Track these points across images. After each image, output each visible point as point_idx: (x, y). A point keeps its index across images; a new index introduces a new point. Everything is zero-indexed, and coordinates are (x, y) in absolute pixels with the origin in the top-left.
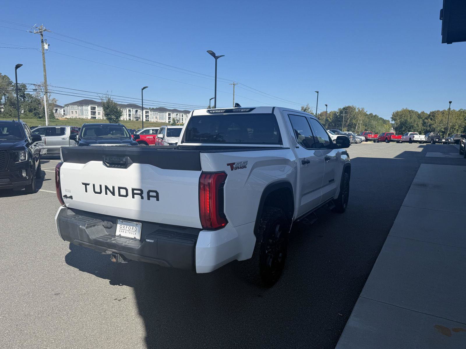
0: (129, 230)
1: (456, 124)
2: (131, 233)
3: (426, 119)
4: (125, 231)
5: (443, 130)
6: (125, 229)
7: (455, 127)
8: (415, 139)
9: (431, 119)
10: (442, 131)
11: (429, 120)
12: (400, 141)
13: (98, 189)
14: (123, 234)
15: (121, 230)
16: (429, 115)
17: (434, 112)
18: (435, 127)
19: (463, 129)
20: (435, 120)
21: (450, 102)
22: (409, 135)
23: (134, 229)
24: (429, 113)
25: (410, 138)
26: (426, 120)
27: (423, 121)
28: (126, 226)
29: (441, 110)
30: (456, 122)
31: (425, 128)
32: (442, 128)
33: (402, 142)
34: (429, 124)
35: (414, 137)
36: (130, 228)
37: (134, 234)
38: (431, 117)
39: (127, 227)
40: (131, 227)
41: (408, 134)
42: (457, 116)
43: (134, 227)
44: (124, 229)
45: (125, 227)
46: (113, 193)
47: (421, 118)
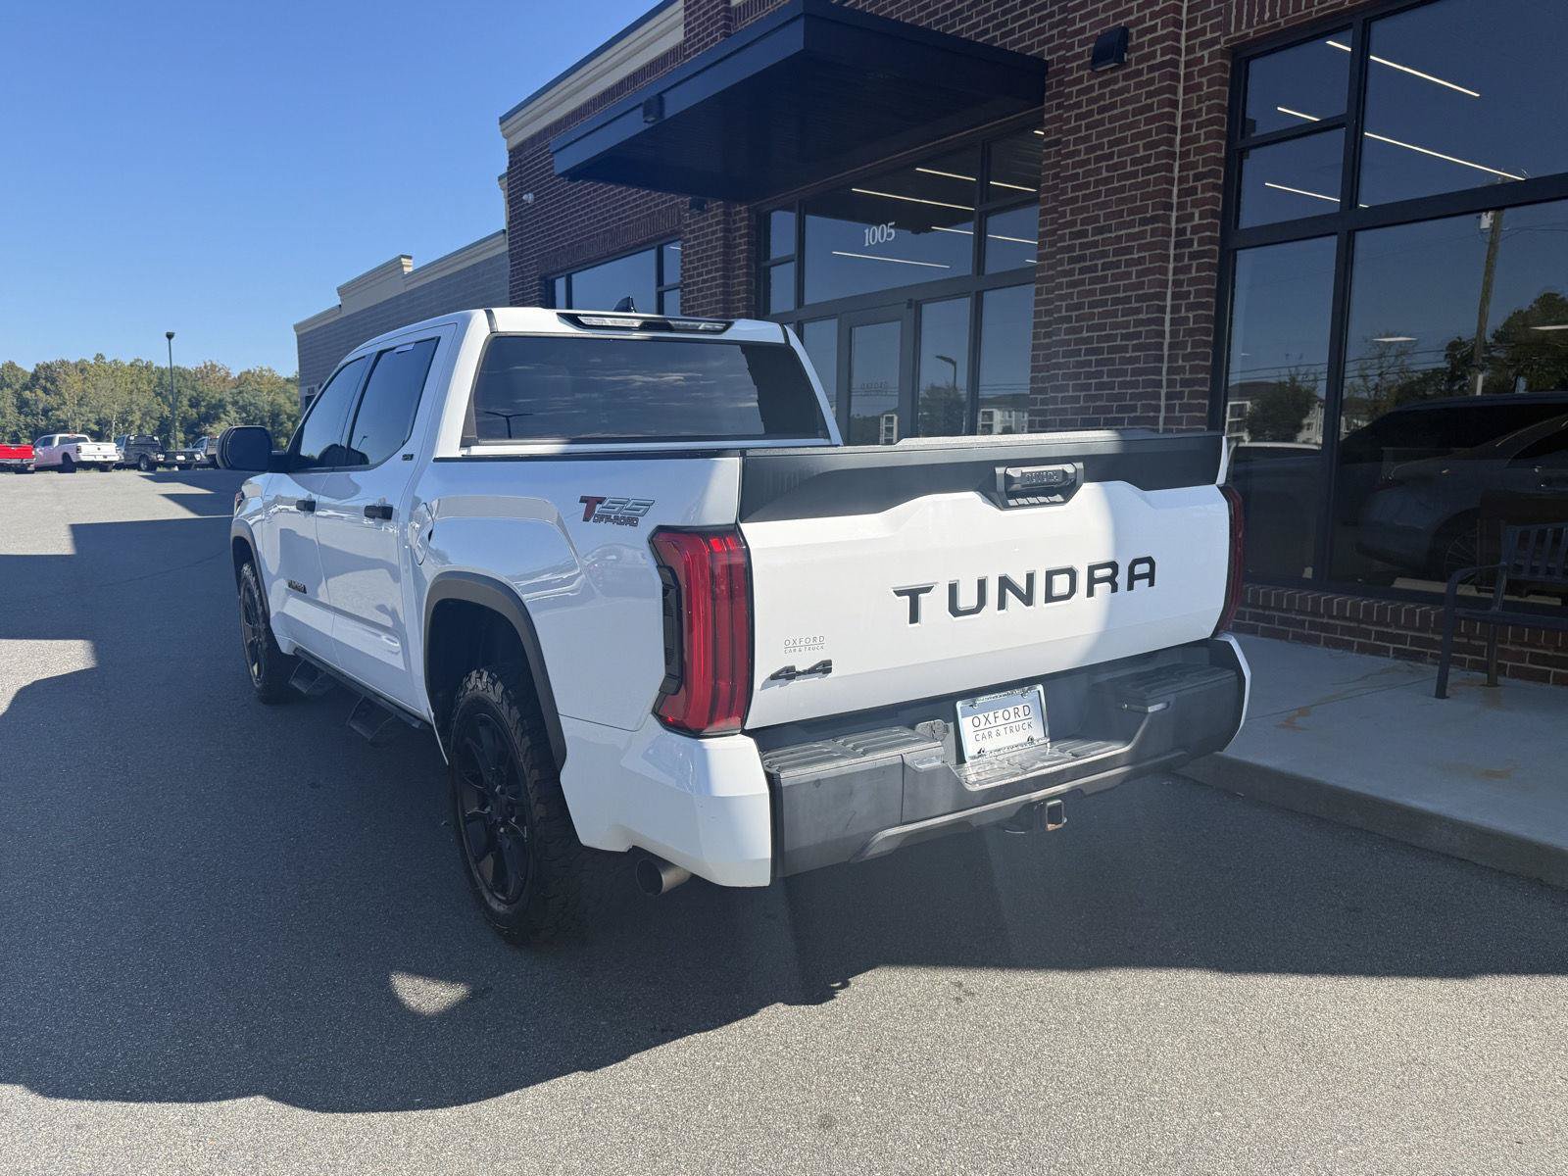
0: (1007, 722)
1: (134, 407)
2: (1014, 729)
3: (26, 387)
4: (994, 731)
5: (96, 428)
6: (993, 724)
7: (130, 418)
8: (84, 458)
9: (46, 391)
10: (89, 429)
11: (40, 393)
12: (29, 464)
13: (967, 598)
14: (989, 745)
15: (980, 733)
16: (35, 377)
17: (48, 367)
18: (65, 418)
19: (158, 423)
20: (60, 394)
21: (170, 336)
22: (56, 443)
23: (1021, 713)
24: (30, 369)
25: (66, 456)
26: (27, 394)
27: (18, 395)
28: (992, 714)
29: (72, 361)
30: (132, 402)
31: (29, 419)
32: (88, 420)
33: (40, 469)
34: (41, 406)
35: (78, 450)
36: (1006, 715)
37: (1026, 726)
38: (42, 382)
39: (996, 715)
40: (1011, 709)
41: (52, 439)
42: (130, 380)
43: (1020, 707)
44: (988, 725)
45: (991, 718)
46: (1027, 599)
47: (9, 386)
